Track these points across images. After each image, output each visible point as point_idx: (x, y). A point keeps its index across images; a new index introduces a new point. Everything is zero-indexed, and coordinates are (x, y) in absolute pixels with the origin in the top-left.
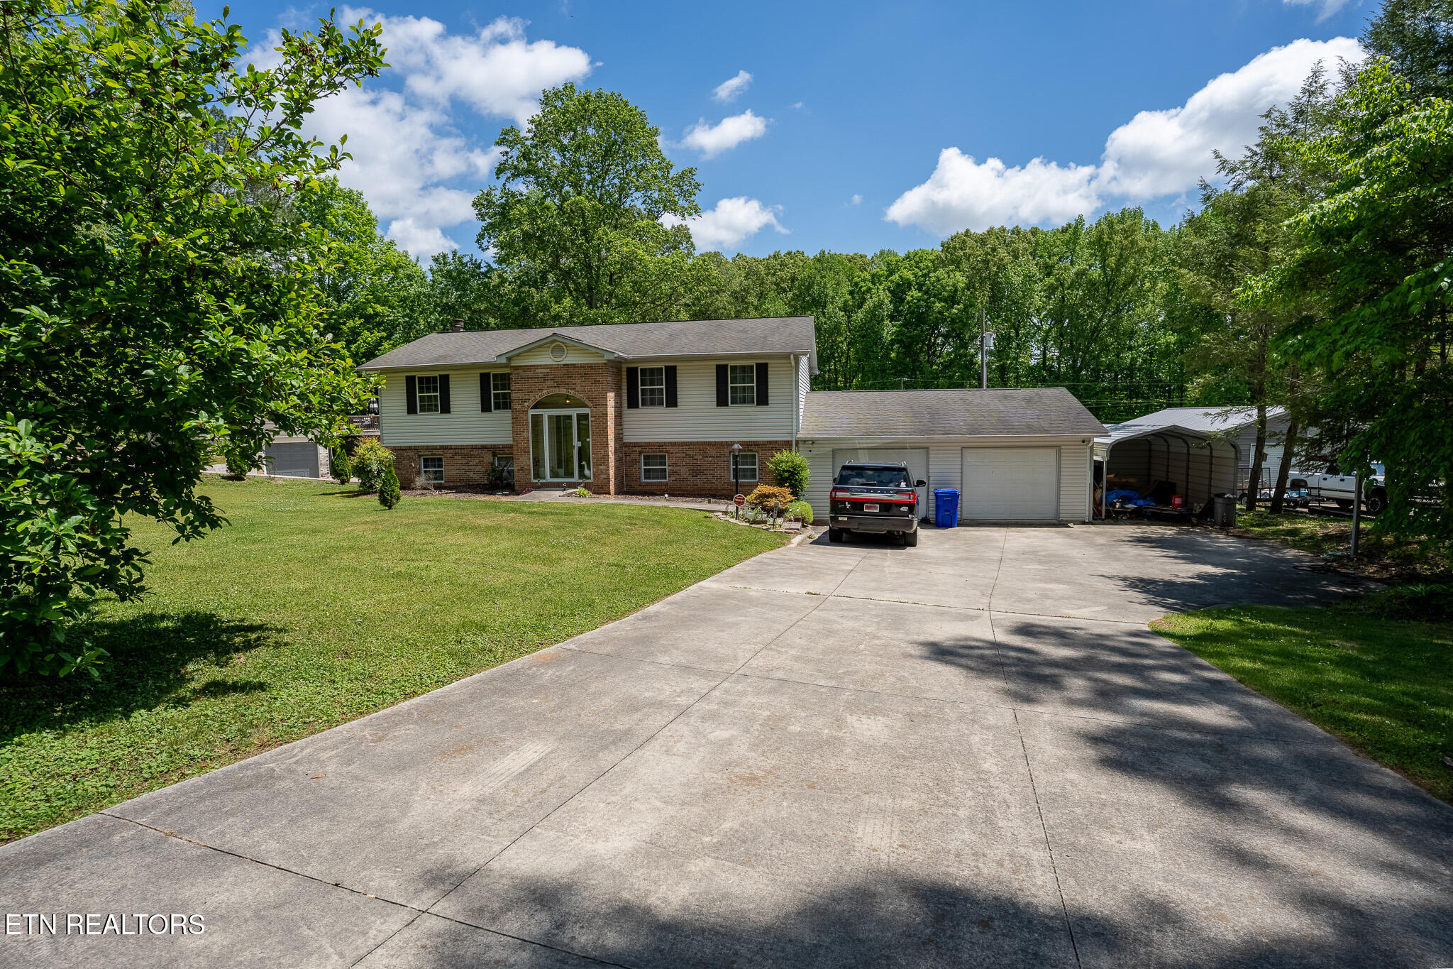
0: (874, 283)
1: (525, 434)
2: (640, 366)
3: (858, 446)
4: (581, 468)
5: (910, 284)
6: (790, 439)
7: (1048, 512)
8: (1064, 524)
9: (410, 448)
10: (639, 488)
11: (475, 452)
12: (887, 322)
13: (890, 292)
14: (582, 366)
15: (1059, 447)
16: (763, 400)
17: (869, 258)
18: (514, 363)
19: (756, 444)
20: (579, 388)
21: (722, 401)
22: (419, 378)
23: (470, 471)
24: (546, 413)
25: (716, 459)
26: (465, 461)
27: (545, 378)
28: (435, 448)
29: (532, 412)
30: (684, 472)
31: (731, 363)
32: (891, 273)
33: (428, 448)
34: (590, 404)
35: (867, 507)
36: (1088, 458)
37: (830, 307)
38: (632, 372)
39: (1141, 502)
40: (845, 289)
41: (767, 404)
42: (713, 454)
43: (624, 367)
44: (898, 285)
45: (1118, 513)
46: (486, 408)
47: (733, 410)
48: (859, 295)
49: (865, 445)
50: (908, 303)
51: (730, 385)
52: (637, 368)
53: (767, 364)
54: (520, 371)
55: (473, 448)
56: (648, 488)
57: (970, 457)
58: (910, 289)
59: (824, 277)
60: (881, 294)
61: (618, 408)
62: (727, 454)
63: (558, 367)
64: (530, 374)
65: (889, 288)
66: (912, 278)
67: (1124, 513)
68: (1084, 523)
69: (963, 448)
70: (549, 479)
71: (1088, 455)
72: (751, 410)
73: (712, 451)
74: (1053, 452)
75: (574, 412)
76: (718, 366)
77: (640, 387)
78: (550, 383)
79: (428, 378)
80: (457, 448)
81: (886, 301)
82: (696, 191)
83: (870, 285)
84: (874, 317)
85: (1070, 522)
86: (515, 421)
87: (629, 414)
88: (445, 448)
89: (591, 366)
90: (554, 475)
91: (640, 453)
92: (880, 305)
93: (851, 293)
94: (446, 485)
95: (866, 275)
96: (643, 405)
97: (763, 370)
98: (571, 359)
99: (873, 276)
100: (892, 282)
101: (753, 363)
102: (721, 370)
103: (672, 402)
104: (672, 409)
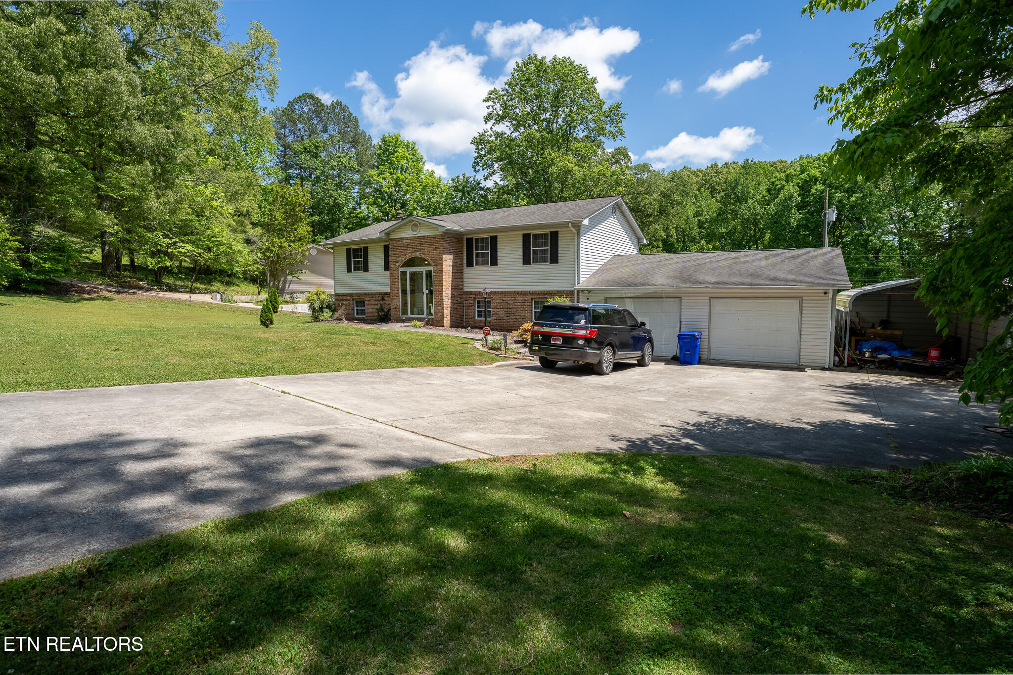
0: (787, 182)
1: (396, 284)
2: (475, 236)
3: (624, 295)
4: (429, 308)
5: (816, 180)
6: (572, 289)
7: (789, 357)
8: (801, 369)
9: (348, 294)
10: (473, 324)
12: (794, 211)
13: (799, 187)
14: (428, 237)
15: (801, 298)
16: (554, 260)
17: (789, 162)
18: (392, 237)
19: (549, 293)
20: (426, 253)
21: (526, 261)
22: (354, 249)
23: (374, 309)
24: (409, 270)
25: (522, 304)
26: (372, 303)
27: (407, 246)
28: (361, 294)
29: (401, 269)
30: (502, 313)
31: (533, 232)
32: (802, 172)
33: (358, 294)
34: (432, 264)
35: (554, 340)
36: (830, 309)
37: (750, 202)
38: (469, 241)
39: (896, 354)
40: (763, 188)
41: (557, 262)
42: (520, 300)
43: (465, 237)
44: (806, 181)
45: (867, 362)
47: (534, 267)
48: (773, 191)
49: (629, 295)
50: (813, 195)
51: (532, 249)
52: (472, 238)
53: (557, 232)
54: (394, 242)
56: (479, 324)
57: (718, 306)
58: (815, 184)
59: (747, 179)
60: (792, 189)
61: (455, 266)
62: (530, 300)
63: (415, 239)
64: (399, 244)
65: (798, 184)
66: (818, 174)
67: (873, 362)
68: (823, 369)
69: (711, 298)
70: (410, 316)
71: (830, 305)
72: (546, 267)
73: (520, 298)
74: (796, 303)
75: (423, 269)
76: (524, 235)
77: (474, 252)
78: (410, 249)
79: (357, 249)
81: (795, 194)
82: (622, 120)
83: (784, 183)
84: (785, 208)
85: (808, 367)
86: (392, 276)
87: (469, 272)
88: (365, 294)
89: (433, 237)
90: (412, 313)
91: (475, 299)
92: (790, 197)
93: (769, 191)
94: (366, 318)
95: (783, 175)
96: (476, 264)
97: (554, 236)
98: (422, 232)
99: (787, 176)
100: (801, 179)
101: (547, 231)
102: (526, 238)
103: (494, 262)
104: (494, 267)
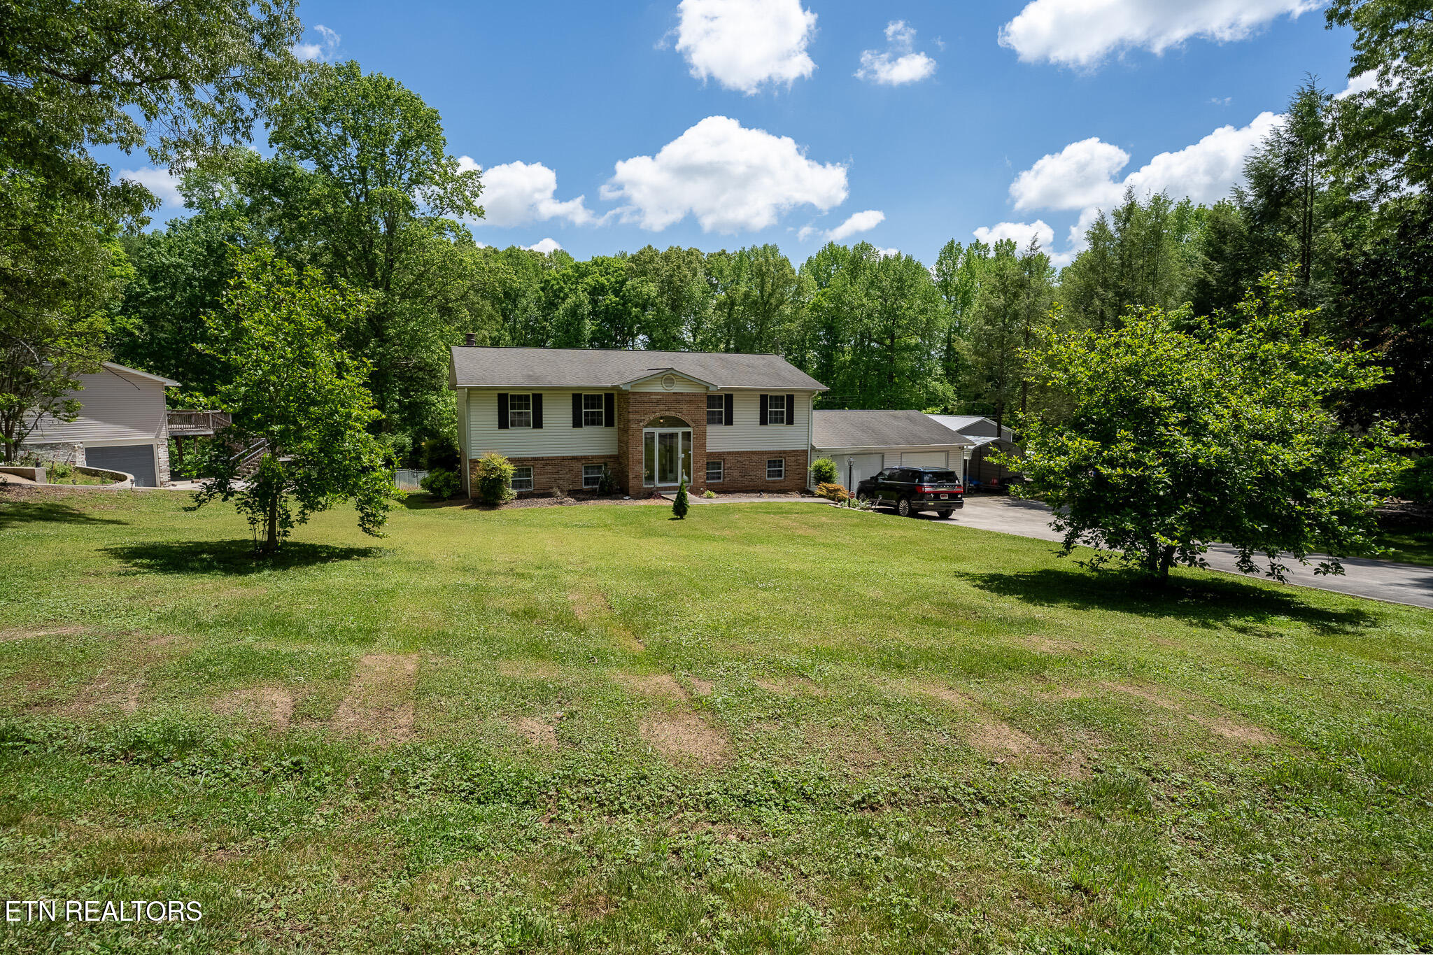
1: (639, 448)
5: (605, 288)
6: (806, 449)
11: (566, 463)
14: (688, 395)
15: (948, 451)
16: (790, 420)
18: (633, 390)
19: (784, 452)
20: (685, 412)
21: (763, 421)
22: (512, 396)
23: (560, 479)
24: (658, 431)
25: (757, 464)
26: (555, 471)
27: (658, 403)
28: (526, 459)
29: (646, 430)
30: (736, 473)
31: (770, 394)
32: (583, 275)
33: (520, 460)
34: (692, 425)
36: (961, 458)
41: (793, 424)
42: (755, 460)
44: (593, 287)
46: (577, 423)
47: (771, 428)
49: (849, 453)
51: (769, 410)
53: (793, 395)
54: (637, 397)
55: (564, 459)
58: (606, 293)
62: (764, 460)
63: (669, 395)
64: (646, 399)
66: (605, 282)
69: (902, 453)
70: (657, 484)
71: (961, 456)
72: (782, 428)
73: (755, 458)
74: (944, 455)
75: (679, 431)
76: (761, 396)
78: (662, 407)
79: (521, 397)
80: (548, 459)
88: (536, 459)
89: (694, 395)
91: (714, 460)
94: (536, 492)
96: (715, 423)
97: (791, 399)
98: (677, 388)
100: (587, 284)
101: (784, 394)
102: (764, 398)
103: (729, 422)
104: (729, 427)
